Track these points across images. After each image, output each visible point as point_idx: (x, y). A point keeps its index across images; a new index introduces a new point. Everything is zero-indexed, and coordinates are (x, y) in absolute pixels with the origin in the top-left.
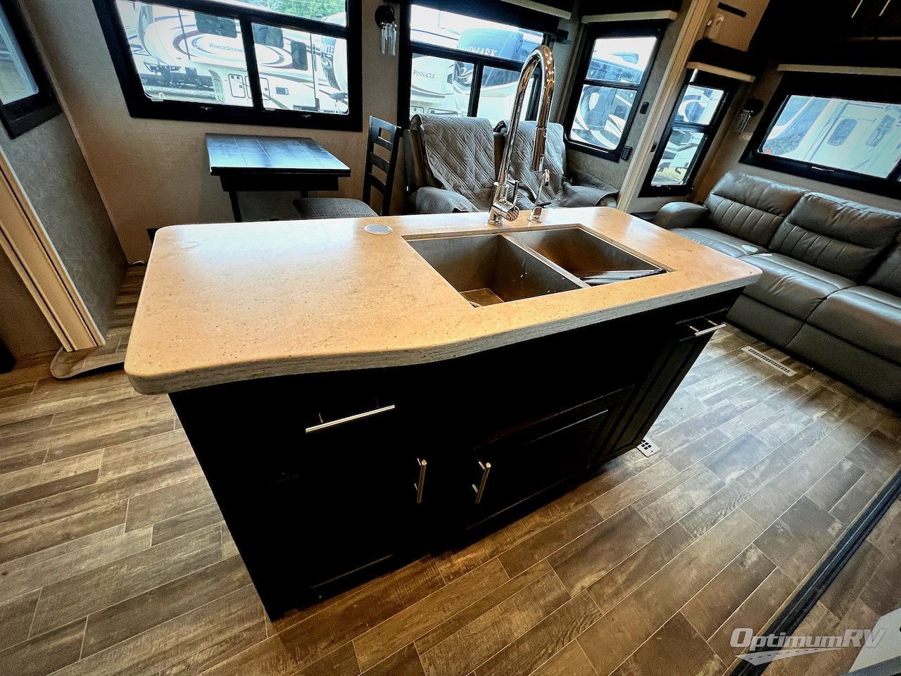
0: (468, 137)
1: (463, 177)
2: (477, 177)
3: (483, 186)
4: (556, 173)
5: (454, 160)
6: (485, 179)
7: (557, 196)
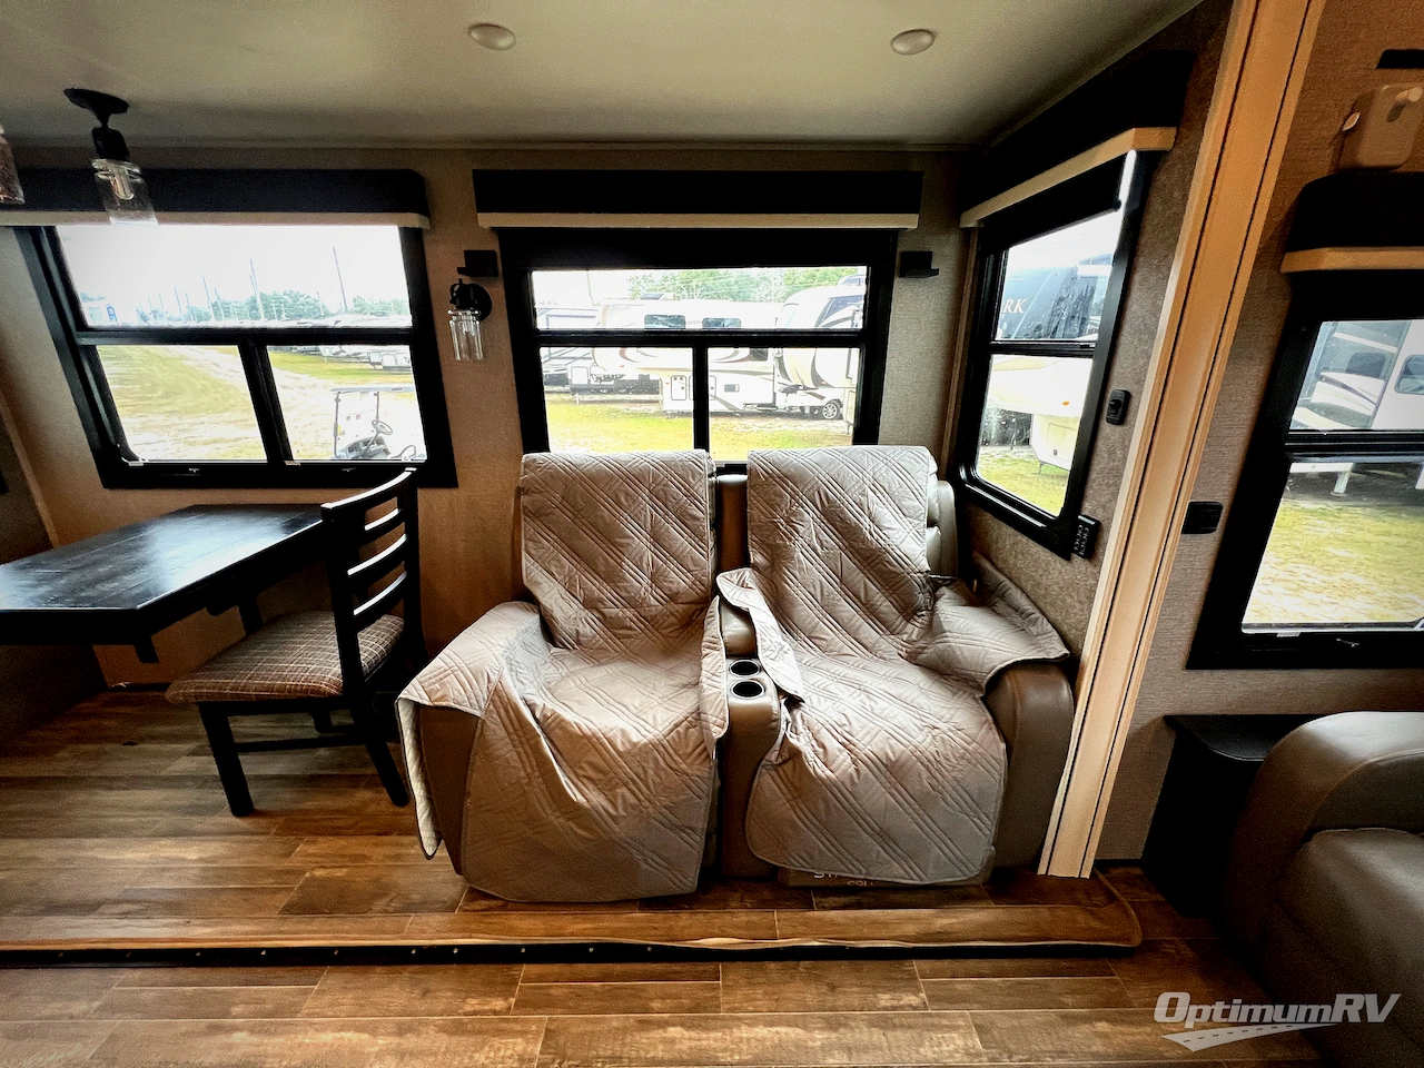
0: (627, 494)
1: (611, 578)
2: (655, 578)
3: (673, 597)
4: (900, 570)
5: (589, 543)
6: (679, 581)
7: (909, 627)
